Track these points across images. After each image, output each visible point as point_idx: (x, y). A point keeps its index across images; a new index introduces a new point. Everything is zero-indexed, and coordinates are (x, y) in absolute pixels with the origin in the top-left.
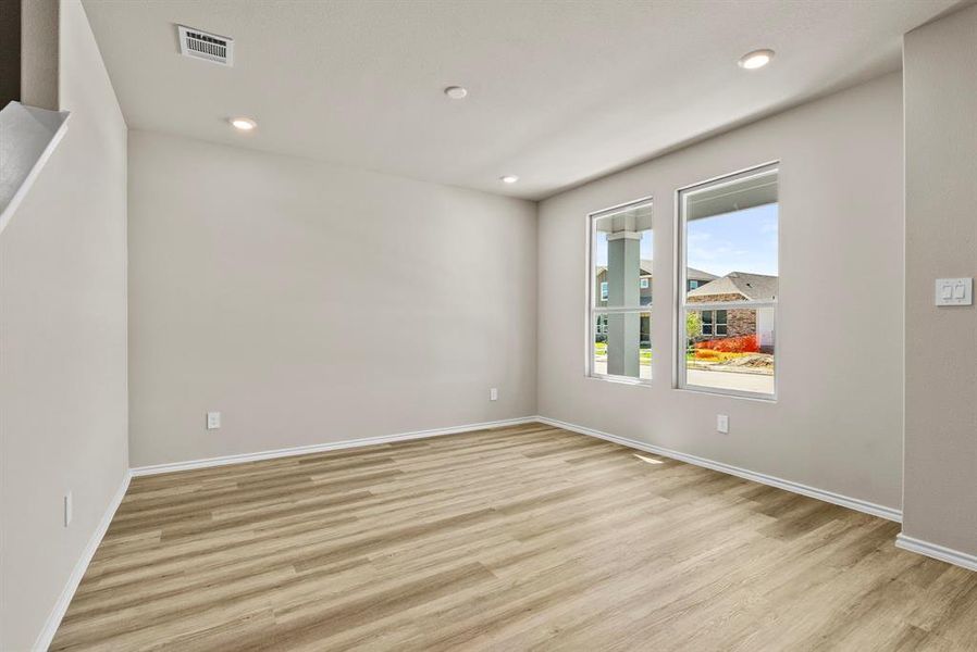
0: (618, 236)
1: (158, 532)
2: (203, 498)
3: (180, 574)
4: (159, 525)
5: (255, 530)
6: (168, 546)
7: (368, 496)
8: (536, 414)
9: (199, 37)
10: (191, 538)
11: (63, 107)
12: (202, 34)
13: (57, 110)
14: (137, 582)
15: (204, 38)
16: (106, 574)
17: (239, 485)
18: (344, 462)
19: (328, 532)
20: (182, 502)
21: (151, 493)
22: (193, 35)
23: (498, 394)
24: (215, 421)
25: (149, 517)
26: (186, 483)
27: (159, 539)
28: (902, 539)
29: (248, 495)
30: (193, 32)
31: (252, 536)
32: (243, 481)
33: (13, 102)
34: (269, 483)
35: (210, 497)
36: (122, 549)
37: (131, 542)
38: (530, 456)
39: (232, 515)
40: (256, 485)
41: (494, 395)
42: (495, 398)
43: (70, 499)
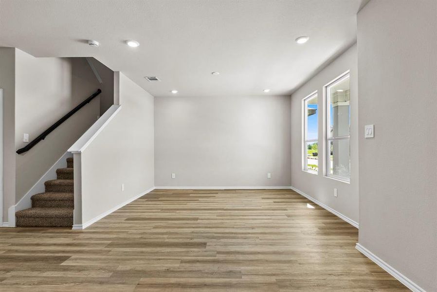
0: (335, 105)
2: (162, 195)
3: (141, 207)
5: (163, 203)
6: (145, 202)
7: (198, 200)
8: (290, 186)
10: (151, 202)
13: (119, 104)
18: (202, 192)
19: (178, 206)
20: (157, 195)
23: (271, 175)
25: (149, 197)
28: (358, 245)
35: (164, 195)
36: (139, 201)
38: (263, 199)
39: (163, 199)
41: (269, 176)
42: (270, 177)
43: (123, 185)
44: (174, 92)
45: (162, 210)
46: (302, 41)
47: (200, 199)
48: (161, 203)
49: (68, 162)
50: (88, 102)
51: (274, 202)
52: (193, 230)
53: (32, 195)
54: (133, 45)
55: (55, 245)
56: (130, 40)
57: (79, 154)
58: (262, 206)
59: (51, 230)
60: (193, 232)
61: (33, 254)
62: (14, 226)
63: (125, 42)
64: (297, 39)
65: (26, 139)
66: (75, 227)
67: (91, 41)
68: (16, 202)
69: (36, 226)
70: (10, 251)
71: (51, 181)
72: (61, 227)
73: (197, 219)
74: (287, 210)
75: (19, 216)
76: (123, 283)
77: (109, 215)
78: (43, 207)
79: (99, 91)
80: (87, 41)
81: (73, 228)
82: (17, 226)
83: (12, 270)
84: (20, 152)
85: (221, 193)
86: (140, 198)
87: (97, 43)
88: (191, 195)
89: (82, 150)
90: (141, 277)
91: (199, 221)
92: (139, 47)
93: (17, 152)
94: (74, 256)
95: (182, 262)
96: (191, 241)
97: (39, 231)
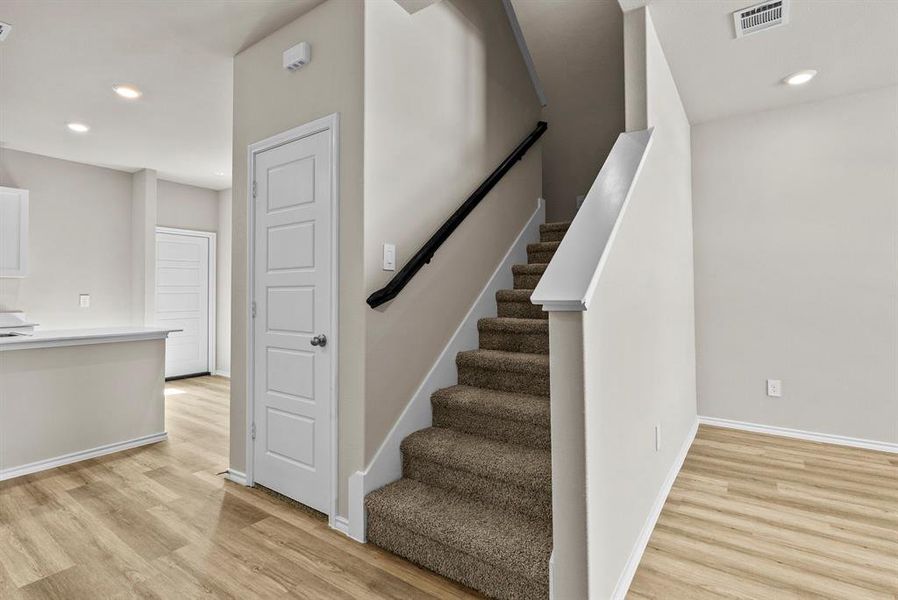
1: (725, 483)
2: (767, 465)
4: (726, 476)
5: (832, 525)
6: (733, 499)
9: (753, 12)
10: (757, 502)
11: (650, 126)
12: (756, 8)
13: (646, 128)
14: (711, 522)
15: (759, 10)
16: (684, 502)
17: (806, 464)
20: (745, 462)
21: (716, 443)
22: (748, 14)
24: (775, 388)
25: (715, 465)
26: (748, 443)
27: (726, 489)
29: (817, 480)
30: (747, 10)
31: (829, 531)
32: (811, 461)
33: (622, 134)
34: (847, 475)
35: (775, 467)
36: (696, 485)
37: (702, 482)
39: (801, 495)
40: (827, 472)
43: (659, 431)
49: (480, 330)
53: (404, 436)
57: (575, 311)
62: (362, 542)
65: (391, 261)
68: (367, 460)
79: (542, 127)
84: (377, 300)
93: (368, 302)
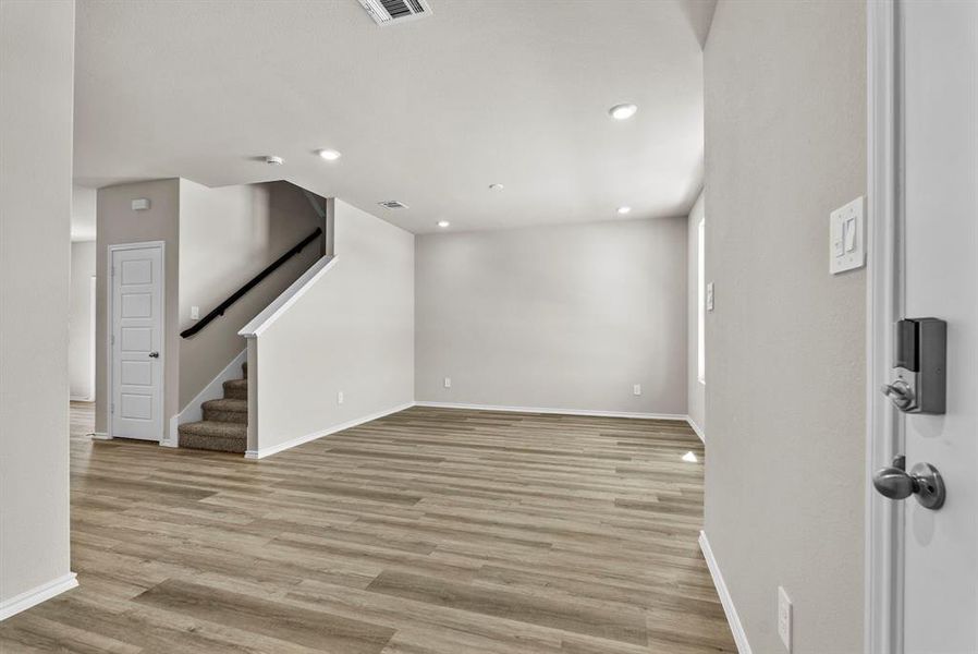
8: (686, 413)
13: (333, 255)
23: (642, 389)
24: (448, 382)
41: (637, 390)
42: (639, 393)
43: (341, 394)
44: (444, 224)
45: (398, 440)
46: (622, 114)
47: (477, 428)
48: (405, 429)
50: (299, 252)
51: (619, 444)
52: (417, 476)
53: (203, 401)
54: (330, 155)
55: (209, 475)
56: (322, 150)
57: (254, 338)
58: (586, 449)
59: (217, 456)
60: (414, 480)
61: (177, 485)
62: (177, 446)
63: (317, 152)
64: (612, 110)
65: (196, 315)
66: (249, 455)
67: (269, 158)
68: (180, 411)
69: (203, 449)
70: (153, 477)
71: (231, 382)
72: (233, 452)
73: (440, 460)
74: (630, 459)
75: (183, 432)
76: (256, 535)
77: (309, 442)
78: (216, 420)
79: (319, 232)
80: (264, 159)
81: (246, 456)
82: (180, 446)
83: (140, 500)
84: (186, 334)
85: (527, 420)
86: (378, 420)
87: (279, 160)
88: (469, 420)
89: (258, 332)
90: (285, 531)
91: (441, 464)
92: (340, 159)
93: (181, 335)
94: (222, 493)
95: (360, 519)
96: (403, 493)
97: (200, 456)
